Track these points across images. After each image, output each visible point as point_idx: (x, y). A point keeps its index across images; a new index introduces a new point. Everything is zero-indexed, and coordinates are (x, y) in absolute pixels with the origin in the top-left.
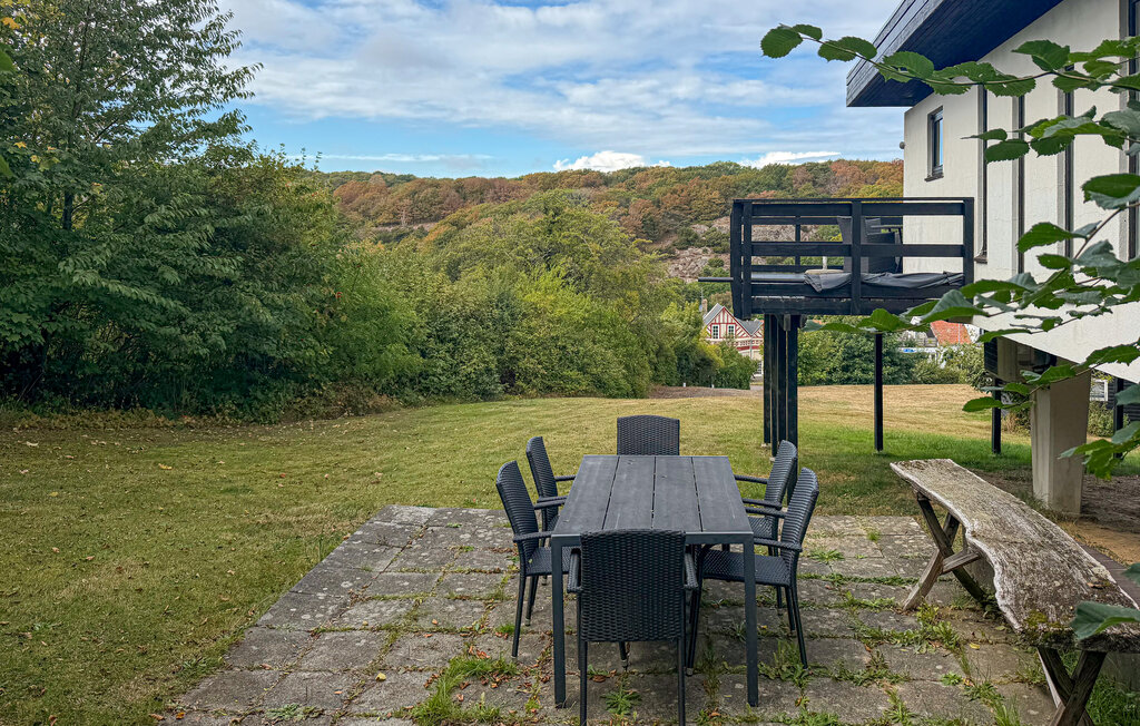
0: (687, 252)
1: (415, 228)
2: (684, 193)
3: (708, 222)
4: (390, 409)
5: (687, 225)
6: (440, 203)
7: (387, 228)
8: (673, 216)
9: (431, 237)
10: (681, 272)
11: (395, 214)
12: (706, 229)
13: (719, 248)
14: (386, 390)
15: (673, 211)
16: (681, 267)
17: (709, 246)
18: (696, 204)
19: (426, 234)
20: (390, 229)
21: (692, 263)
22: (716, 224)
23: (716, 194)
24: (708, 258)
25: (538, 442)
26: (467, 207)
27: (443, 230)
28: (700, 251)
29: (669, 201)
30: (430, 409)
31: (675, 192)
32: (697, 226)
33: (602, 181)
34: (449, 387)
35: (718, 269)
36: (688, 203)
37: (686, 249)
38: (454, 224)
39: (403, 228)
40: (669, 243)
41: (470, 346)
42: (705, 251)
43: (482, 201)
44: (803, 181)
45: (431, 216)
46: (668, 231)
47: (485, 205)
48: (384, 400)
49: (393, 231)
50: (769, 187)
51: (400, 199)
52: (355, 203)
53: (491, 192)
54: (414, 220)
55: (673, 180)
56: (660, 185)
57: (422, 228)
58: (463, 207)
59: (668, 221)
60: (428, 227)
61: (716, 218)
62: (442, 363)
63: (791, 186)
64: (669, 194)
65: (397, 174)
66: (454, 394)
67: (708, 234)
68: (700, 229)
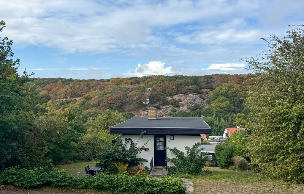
0: (164, 107)
1: (73, 99)
2: (164, 87)
3: (171, 96)
4: (72, 163)
5: (165, 97)
6: (81, 90)
7: (63, 100)
8: (160, 94)
9: (78, 103)
10: (162, 114)
11: (66, 95)
12: (171, 99)
13: (175, 106)
14: (71, 159)
15: (160, 93)
16: (162, 112)
17: (171, 105)
18: (167, 91)
19: (77, 101)
20: (64, 100)
21: (166, 111)
22: (174, 97)
23: (174, 87)
24: (171, 109)
25: (88, 166)
26: (90, 92)
27: (82, 100)
28: (169, 106)
29: (159, 89)
30: (79, 163)
31: (160, 86)
32: (168, 98)
33: (136, 82)
34: (83, 158)
35: (174, 113)
36: (165, 90)
37: (164, 106)
38: (86, 98)
39: (68, 99)
40: (158, 104)
41: (87, 150)
42: (170, 107)
43: (95, 90)
44: (204, 82)
45: (78, 95)
46: (158, 100)
47: (96, 91)
48: (71, 161)
49: (65, 101)
50: (192, 84)
51: (67, 89)
52: (52, 91)
53: (99, 86)
54: (72, 97)
55: (161, 81)
56: (156, 83)
57: (75, 99)
58: (89, 92)
59: (158, 96)
60: (78, 99)
61: (174, 95)
62: (81, 154)
63: (200, 84)
64: (158, 87)
65: (66, 79)
66: (84, 160)
67: (171, 100)
68: (169, 99)
